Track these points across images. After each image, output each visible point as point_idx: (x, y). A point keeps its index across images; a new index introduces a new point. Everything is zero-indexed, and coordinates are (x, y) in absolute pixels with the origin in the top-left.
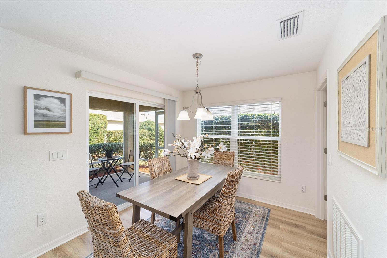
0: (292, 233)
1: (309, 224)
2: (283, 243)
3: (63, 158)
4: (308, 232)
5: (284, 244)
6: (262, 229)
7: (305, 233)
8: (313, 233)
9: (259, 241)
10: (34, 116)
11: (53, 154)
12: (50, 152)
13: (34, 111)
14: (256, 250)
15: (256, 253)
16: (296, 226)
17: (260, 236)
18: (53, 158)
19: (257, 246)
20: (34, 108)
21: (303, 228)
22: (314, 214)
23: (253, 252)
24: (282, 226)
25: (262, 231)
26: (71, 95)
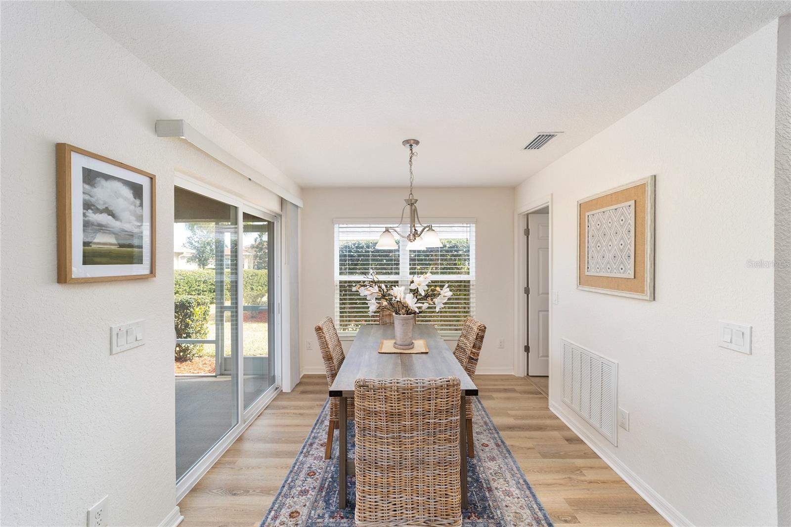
0: (508, 399)
1: (515, 385)
2: (509, 412)
3: (137, 344)
4: (521, 392)
5: (511, 412)
6: (479, 404)
7: (518, 395)
8: (525, 392)
9: (487, 419)
10: (84, 231)
11: (118, 334)
12: (111, 329)
13: (84, 215)
14: (492, 428)
15: (494, 431)
16: (505, 390)
17: (483, 413)
18: (119, 345)
19: (490, 424)
20: (84, 209)
21: (513, 390)
22: (513, 374)
23: (490, 431)
24: (495, 395)
25: (480, 407)
26: (152, 179)
